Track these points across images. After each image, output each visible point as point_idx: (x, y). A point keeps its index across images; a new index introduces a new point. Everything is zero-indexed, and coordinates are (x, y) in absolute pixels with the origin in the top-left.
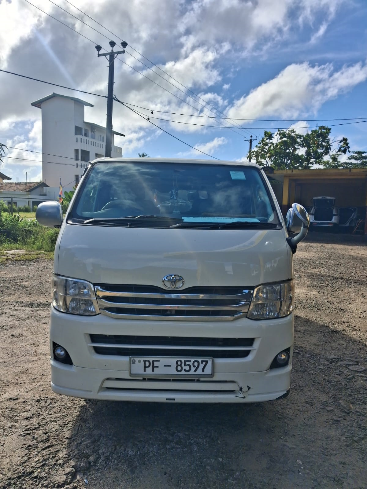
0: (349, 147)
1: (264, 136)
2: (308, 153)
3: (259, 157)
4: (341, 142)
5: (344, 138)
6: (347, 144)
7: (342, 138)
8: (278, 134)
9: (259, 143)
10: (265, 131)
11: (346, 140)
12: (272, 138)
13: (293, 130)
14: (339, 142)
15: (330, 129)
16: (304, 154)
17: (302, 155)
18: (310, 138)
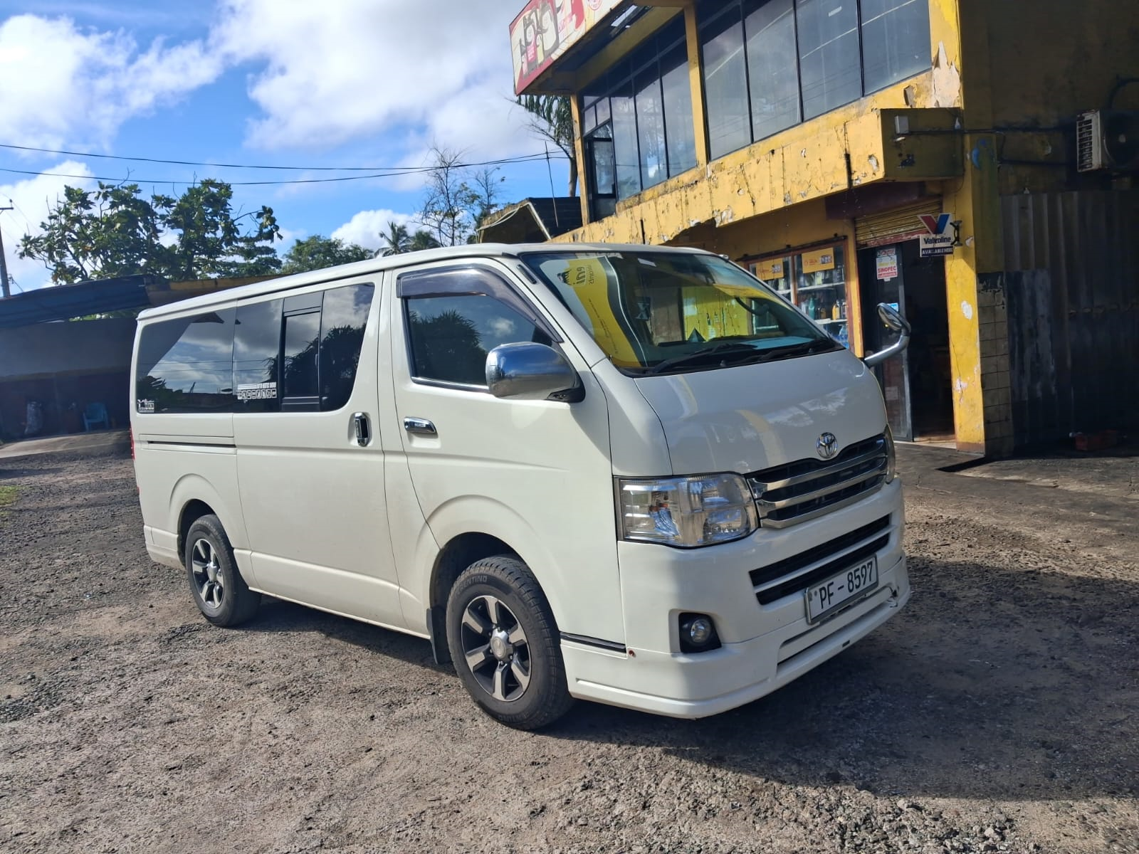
0: (277, 228)
1: (65, 199)
2: (186, 242)
3: (55, 253)
4: (260, 215)
5: (264, 208)
6: (273, 221)
7: (261, 208)
8: (101, 196)
9: (50, 218)
10: (65, 186)
11: (270, 211)
12: (91, 206)
13: (136, 186)
14: (255, 215)
15: (228, 187)
16: (178, 244)
17: (174, 246)
18: (192, 206)
